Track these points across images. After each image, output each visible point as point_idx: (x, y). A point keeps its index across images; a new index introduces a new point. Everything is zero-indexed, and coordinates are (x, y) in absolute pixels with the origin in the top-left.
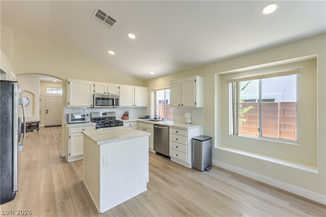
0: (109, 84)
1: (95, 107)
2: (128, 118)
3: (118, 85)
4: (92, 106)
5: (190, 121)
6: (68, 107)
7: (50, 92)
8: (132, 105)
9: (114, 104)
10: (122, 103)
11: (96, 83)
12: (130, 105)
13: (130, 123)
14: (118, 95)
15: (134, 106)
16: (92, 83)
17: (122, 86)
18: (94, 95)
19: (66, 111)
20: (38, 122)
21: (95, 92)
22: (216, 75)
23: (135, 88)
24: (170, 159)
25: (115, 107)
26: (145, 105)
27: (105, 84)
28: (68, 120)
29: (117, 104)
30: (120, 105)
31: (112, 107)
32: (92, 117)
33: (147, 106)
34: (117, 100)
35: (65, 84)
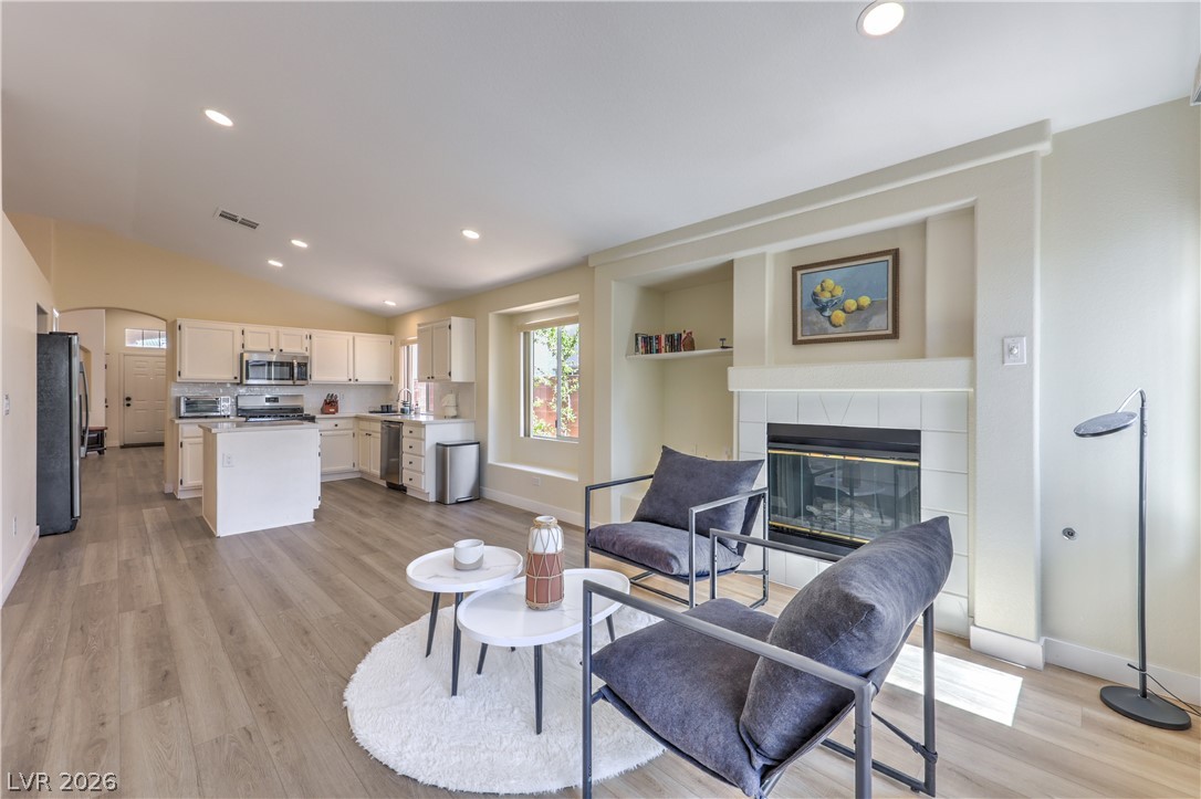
0: (283, 330)
1: (245, 382)
2: (337, 411)
3: (306, 332)
4: (238, 381)
5: (454, 413)
6: (178, 380)
7: (139, 344)
8: (346, 379)
9: (296, 375)
10: (317, 374)
11: (248, 328)
12: (343, 378)
13: (336, 422)
14: (307, 354)
15: (352, 382)
16: (237, 328)
17: (316, 333)
18: (242, 355)
19: (175, 392)
20: (102, 430)
21: (246, 348)
22: (491, 315)
23: (357, 340)
24: (406, 491)
25: (298, 382)
26: (385, 380)
27: (272, 330)
28: (178, 409)
29: (304, 376)
30: (313, 378)
31: (291, 382)
32: (240, 404)
33: (392, 383)
34: (303, 366)
35: (173, 330)
